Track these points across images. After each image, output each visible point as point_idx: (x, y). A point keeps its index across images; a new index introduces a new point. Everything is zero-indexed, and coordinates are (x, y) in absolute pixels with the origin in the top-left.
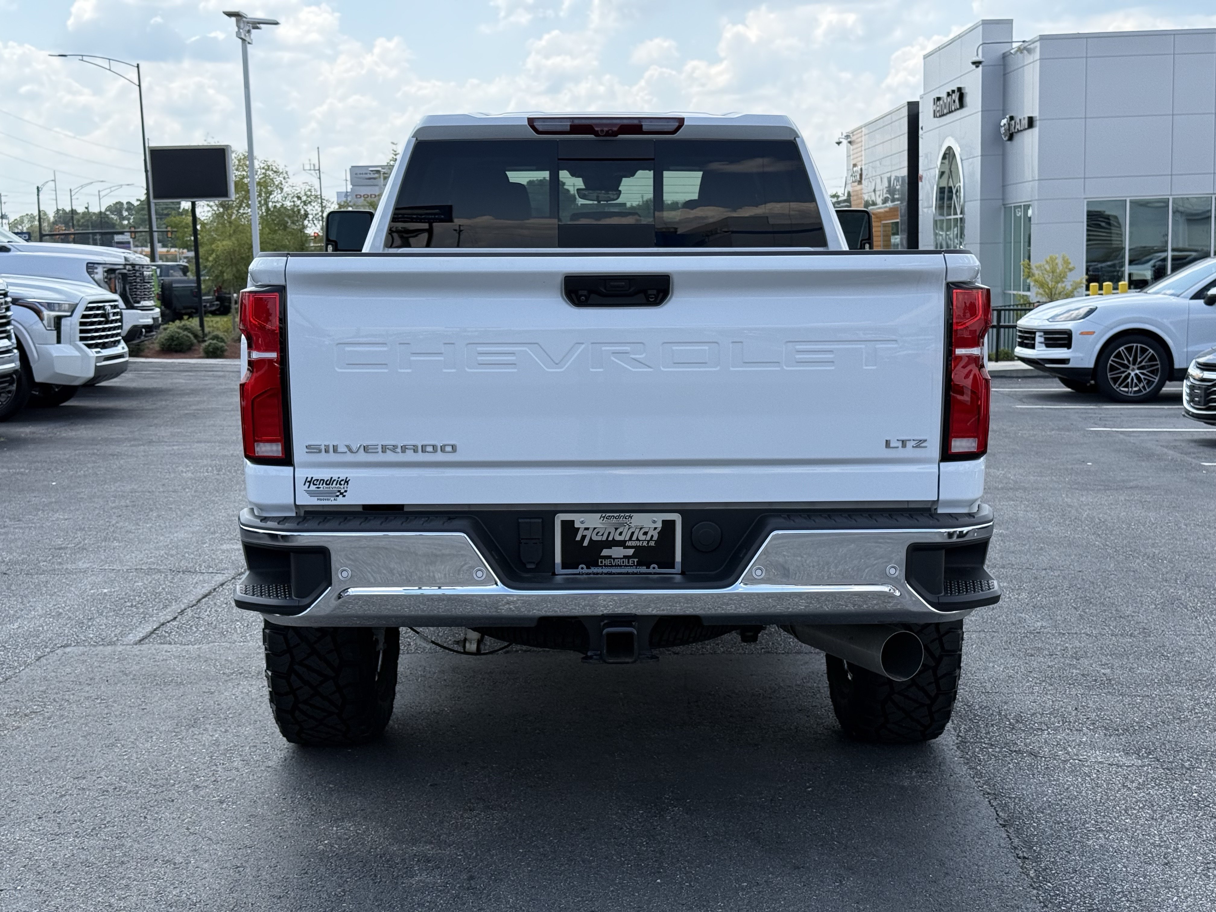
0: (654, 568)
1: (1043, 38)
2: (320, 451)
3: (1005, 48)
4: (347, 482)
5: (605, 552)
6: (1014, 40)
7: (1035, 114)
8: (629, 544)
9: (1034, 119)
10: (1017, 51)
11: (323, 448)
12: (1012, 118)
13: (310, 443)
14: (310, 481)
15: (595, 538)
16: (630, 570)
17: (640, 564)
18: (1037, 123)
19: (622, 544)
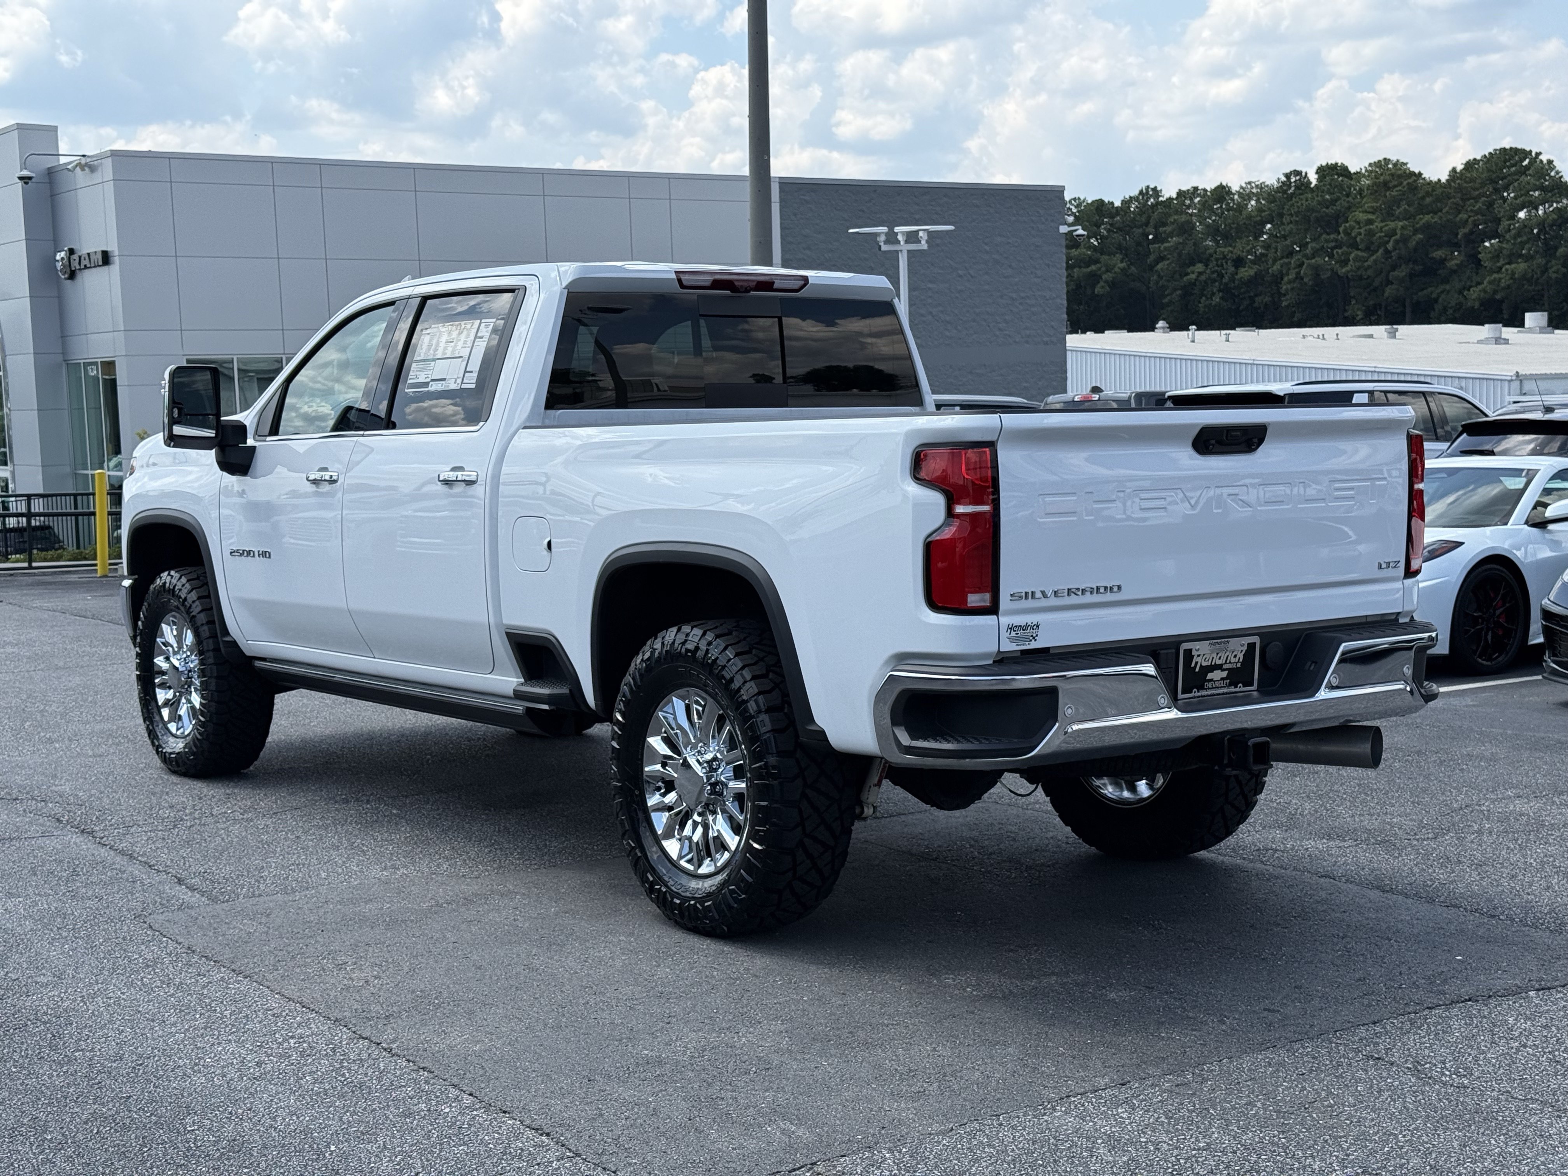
0: (1240, 688)
1: (114, 154)
2: (1021, 597)
3: (50, 162)
4: (1038, 627)
5: (1210, 676)
6: (60, 153)
7: (112, 247)
8: (1225, 667)
9: (111, 254)
10: (76, 166)
11: (1024, 595)
12: (71, 251)
13: (1015, 591)
14: (1011, 628)
15: (1205, 664)
16: (1225, 690)
17: (1230, 685)
18: (116, 260)
19: (1219, 667)
